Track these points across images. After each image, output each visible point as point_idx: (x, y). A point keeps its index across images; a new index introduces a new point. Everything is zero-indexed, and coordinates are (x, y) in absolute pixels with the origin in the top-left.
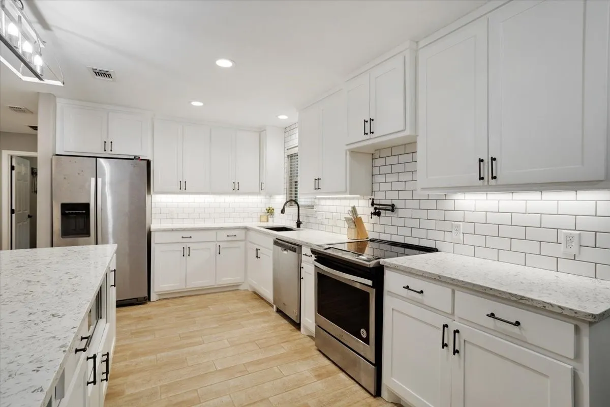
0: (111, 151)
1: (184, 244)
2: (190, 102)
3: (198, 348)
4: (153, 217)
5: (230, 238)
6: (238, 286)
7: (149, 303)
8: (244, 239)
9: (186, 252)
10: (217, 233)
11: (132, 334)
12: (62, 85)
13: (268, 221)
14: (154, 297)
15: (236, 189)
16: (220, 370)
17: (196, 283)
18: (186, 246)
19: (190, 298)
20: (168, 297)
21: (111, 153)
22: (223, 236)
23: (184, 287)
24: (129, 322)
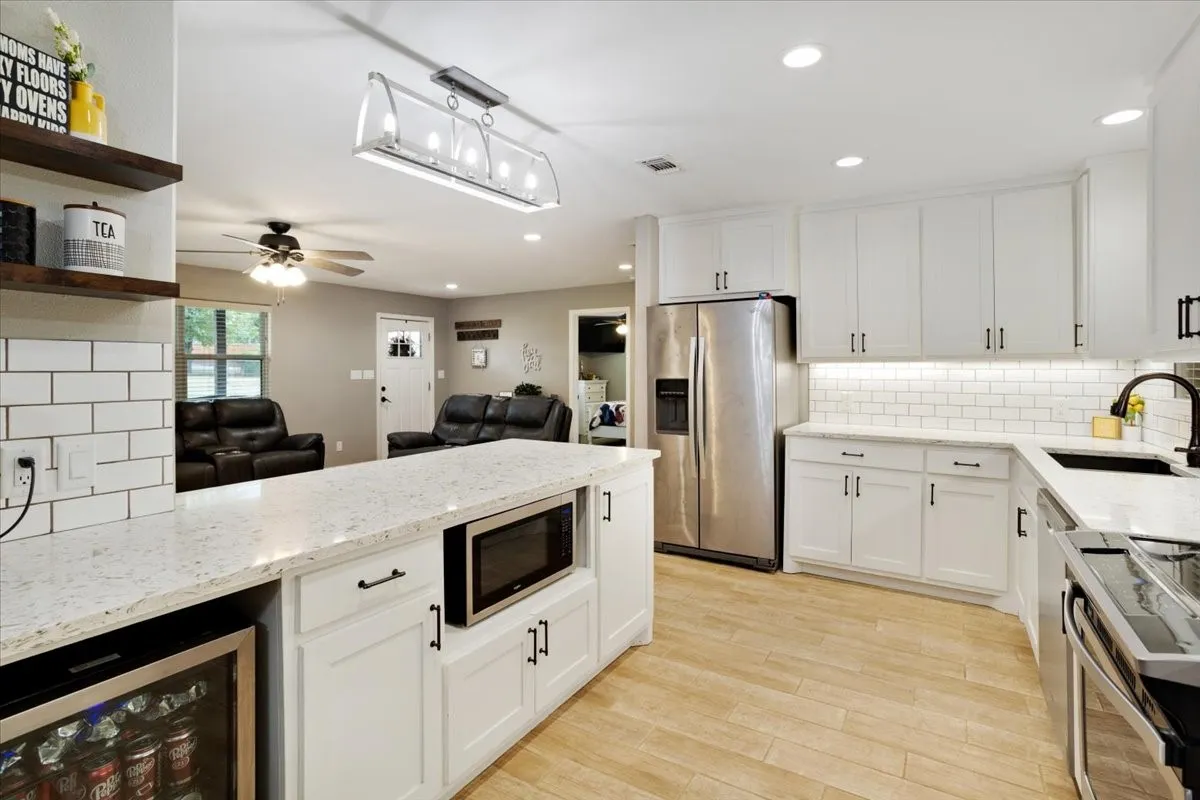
0: (726, 288)
1: (850, 468)
2: (833, 163)
3: (774, 695)
4: (811, 409)
5: (962, 470)
6: (993, 596)
7: (779, 573)
8: (1007, 477)
9: (852, 487)
10: (925, 454)
11: (708, 617)
12: (557, 205)
13: (1120, 436)
14: (789, 564)
15: (994, 344)
16: (771, 768)
17: (874, 560)
18: (854, 473)
19: (859, 589)
20: (811, 573)
21: (725, 291)
22: (942, 462)
23: (849, 563)
24: (720, 595)
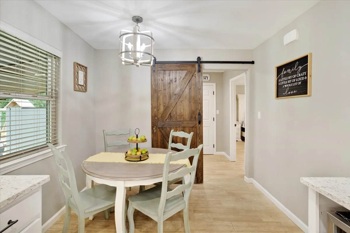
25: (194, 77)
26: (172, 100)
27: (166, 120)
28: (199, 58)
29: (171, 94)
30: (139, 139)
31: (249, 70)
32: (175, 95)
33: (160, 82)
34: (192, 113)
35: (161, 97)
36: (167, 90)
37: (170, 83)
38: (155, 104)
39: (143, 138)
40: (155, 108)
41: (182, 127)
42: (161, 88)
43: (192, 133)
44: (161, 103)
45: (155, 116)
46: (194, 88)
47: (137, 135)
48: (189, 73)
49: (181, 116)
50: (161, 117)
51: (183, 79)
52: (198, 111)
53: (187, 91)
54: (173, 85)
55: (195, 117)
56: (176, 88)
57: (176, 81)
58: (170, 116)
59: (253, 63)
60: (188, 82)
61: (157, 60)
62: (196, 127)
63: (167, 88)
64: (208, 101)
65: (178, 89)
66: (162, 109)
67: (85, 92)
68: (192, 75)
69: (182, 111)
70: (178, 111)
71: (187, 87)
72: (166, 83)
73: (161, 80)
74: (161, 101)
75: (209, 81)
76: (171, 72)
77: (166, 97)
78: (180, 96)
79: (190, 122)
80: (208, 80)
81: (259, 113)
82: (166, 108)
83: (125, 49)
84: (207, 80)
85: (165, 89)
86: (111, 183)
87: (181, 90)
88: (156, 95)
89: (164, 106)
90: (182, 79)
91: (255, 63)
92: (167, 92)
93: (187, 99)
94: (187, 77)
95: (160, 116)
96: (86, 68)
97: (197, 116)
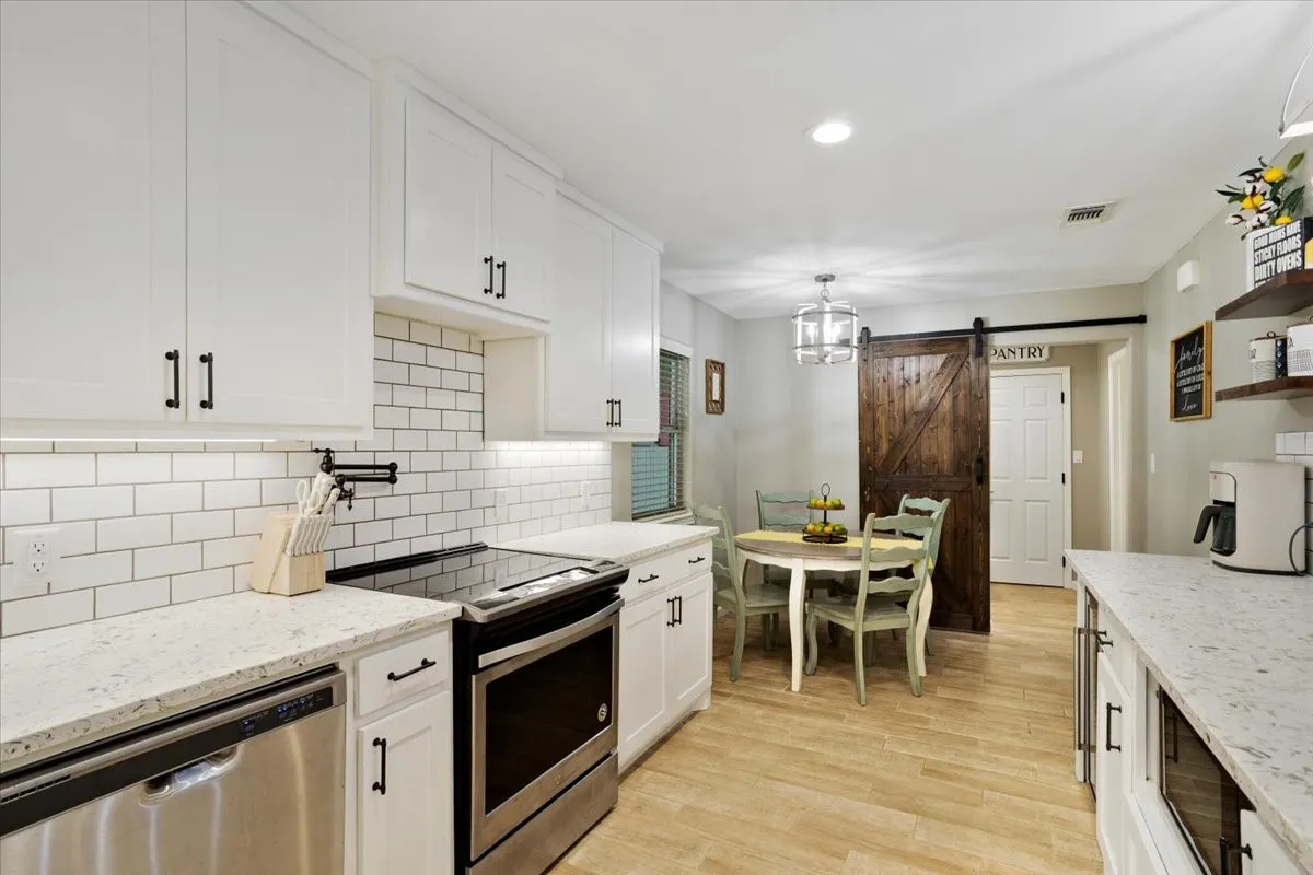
25: (964, 368)
26: (911, 425)
27: (894, 473)
28: (978, 322)
29: (907, 410)
30: (829, 503)
31: (1131, 339)
32: (916, 413)
33: (880, 385)
34: (960, 458)
35: (882, 420)
36: (896, 402)
37: (904, 387)
38: (868, 436)
39: (837, 502)
40: (867, 445)
41: (934, 491)
42: (883, 398)
43: (946, 501)
44: (883, 434)
45: (869, 464)
46: (965, 395)
47: (825, 497)
48: (952, 362)
49: (934, 462)
50: (883, 465)
51: (938, 374)
52: (976, 453)
53: (947, 403)
54: (912, 392)
55: (969, 467)
56: (920, 397)
57: (918, 381)
58: (905, 465)
59: (1142, 319)
60: (950, 380)
61: (872, 335)
62: (971, 492)
63: (897, 398)
64: (1044, 422)
65: (925, 399)
66: (884, 447)
67: (720, 414)
68: (959, 363)
69: (934, 450)
70: (925, 452)
71: (947, 395)
72: (895, 387)
73: (881, 380)
74: (882, 429)
75: (1048, 360)
76: (907, 359)
77: (894, 419)
78: (928, 415)
79: (955, 479)
80: (1042, 359)
81: (1153, 457)
82: (895, 444)
83: (803, 340)
84: (1038, 359)
85: (892, 401)
86: (783, 563)
87: (931, 400)
88: (869, 415)
89: (890, 440)
90: (933, 375)
91: (1148, 319)
92: (897, 407)
93: (947, 424)
94: (946, 371)
95: (878, 464)
96: (723, 365)
97: (973, 465)
